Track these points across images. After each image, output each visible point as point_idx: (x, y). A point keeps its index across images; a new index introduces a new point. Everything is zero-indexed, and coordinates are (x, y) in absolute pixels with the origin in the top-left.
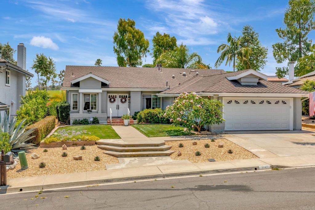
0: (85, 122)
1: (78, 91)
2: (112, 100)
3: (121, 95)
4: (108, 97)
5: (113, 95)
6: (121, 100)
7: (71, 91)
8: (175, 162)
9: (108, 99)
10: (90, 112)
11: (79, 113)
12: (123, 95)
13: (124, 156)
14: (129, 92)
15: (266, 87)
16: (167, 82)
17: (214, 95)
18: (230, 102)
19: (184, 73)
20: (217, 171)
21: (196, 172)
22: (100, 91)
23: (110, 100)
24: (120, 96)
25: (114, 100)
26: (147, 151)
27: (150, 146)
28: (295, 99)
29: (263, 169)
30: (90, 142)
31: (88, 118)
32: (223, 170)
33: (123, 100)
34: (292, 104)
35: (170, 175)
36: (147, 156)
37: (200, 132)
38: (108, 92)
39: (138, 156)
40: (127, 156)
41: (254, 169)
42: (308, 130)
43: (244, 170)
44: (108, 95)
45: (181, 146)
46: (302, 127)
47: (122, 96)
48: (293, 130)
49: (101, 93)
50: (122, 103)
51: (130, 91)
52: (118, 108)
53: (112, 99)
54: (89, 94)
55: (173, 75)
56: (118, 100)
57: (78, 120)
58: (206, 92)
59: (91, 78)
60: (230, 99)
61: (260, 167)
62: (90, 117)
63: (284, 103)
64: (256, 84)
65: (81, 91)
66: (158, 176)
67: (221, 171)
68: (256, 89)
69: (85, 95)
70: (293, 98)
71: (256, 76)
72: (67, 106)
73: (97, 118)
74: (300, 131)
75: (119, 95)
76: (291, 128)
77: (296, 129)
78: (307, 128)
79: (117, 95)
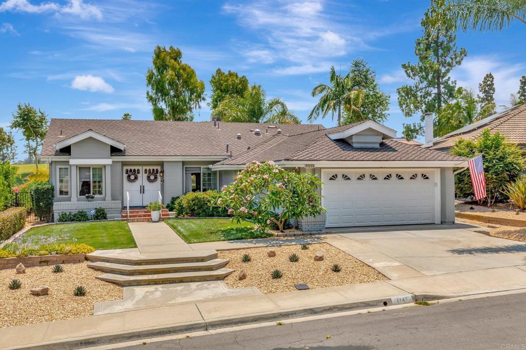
0: (81, 217)
1: (69, 162)
2: (132, 177)
3: (148, 168)
4: (124, 172)
5: (133, 168)
6: (148, 177)
7: (55, 162)
8: (233, 292)
9: (125, 176)
10: (91, 199)
11: (70, 201)
12: (151, 168)
13: (135, 284)
14: (161, 164)
15: (394, 150)
16: (228, 145)
17: (306, 165)
18: (334, 178)
19: (257, 130)
20: (313, 311)
21: (271, 316)
22: (109, 161)
23: (129, 176)
24: (146, 170)
25: (136, 178)
26: (182, 272)
28: (443, 170)
29: (400, 304)
30: (75, 257)
31: (86, 210)
32: (322, 309)
33: (152, 177)
34: (438, 179)
35: (218, 325)
36: (181, 281)
37: (282, 232)
38: (124, 164)
39: (163, 282)
40: (142, 283)
41: (382, 303)
42: (464, 222)
43: (364, 306)
44: (125, 168)
45: (246, 259)
46: (456, 218)
47: (150, 170)
48: (440, 223)
49: (111, 165)
50: (150, 182)
51: (163, 162)
52: (142, 190)
53: (132, 176)
54: (90, 168)
55: (239, 134)
56: (142, 178)
57: (68, 214)
58: (292, 160)
59: (91, 138)
60: (334, 172)
61: (393, 299)
62: (90, 206)
63: (425, 177)
64: (378, 146)
65: (73, 162)
66: (194, 326)
67: (320, 310)
68: (379, 155)
69: (81, 168)
70: (439, 170)
71: (378, 132)
72: (48, 189)
73: (103, 210)
74: (453, 225)
75: (145, 168)
76: (438, 220)
77: (446, 223)
78: (463, 220)
79: (140, 168)
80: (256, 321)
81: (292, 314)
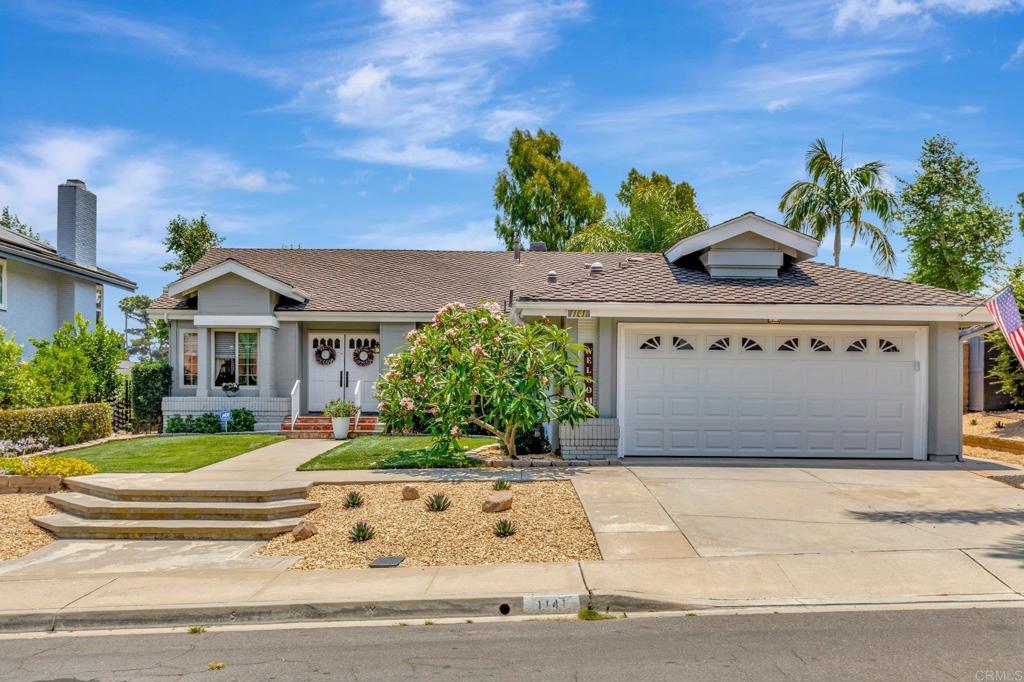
1: (192, 321)
2: (326, 355)
3: (356, 337)
4: (311, 344)
5: (326, 336)
6: (356, 356)
7: (177, 321)
9: (312, 351)
10: (230, 393)
11: (195, 395)
12: (363, 337)
13: (84, 535)
14: (375, 328)
15: (813, 283)
16: (512, 292)
17: (570, 311)
18: (652, 343)
19: (597, 264)
20: (313, 611)
21: (209, 613)
22: (269, 321)
23: (319, 354)
24: (352, 341)
25: (332, 356)
26: (198, 519)
27: (227, 501)
28: (932, 327)
29: (542, 613)
30: (42, 481)
32: (339, 609)
33: (364, 356)
34: (921, 354)
35: (82, 621)
37: (514, 458)
38: (304, 328)
39: (141, 535)
40: (98, 535)
41: (498, 607)
43: (446, 611)
44: (312, 337)
45: (354, 502)
46: (966, 449)
47: (359, 341)
48: (924, 457)
49: (275, 330)
50: (367, 364)
51: (378, 324)
52: (345, 381)
53: (326, 352)
54: (234, 333)
55: (552, 272)
56: (345, 355)
57: (184, 418)
58: (534, 300)
59: (231, 275)
60: (653, 329)
61: (527, 598)
62: (224, 405)
63: (888, 347)
64: (774, 274)
65: (201, 320)
66: (27, 620)
67: (330, 610)
68: (778, 291)
69: (220, 335)
70: (925, 330)
71: (774, 242)
72: (154, 371)
73: (248, 413)
74: (956, 461)
75: (350, 336)
76: (920, 451)
77: (941, 455)
79: (340, 337)
80: (170, 621)
81: (260, 613)
